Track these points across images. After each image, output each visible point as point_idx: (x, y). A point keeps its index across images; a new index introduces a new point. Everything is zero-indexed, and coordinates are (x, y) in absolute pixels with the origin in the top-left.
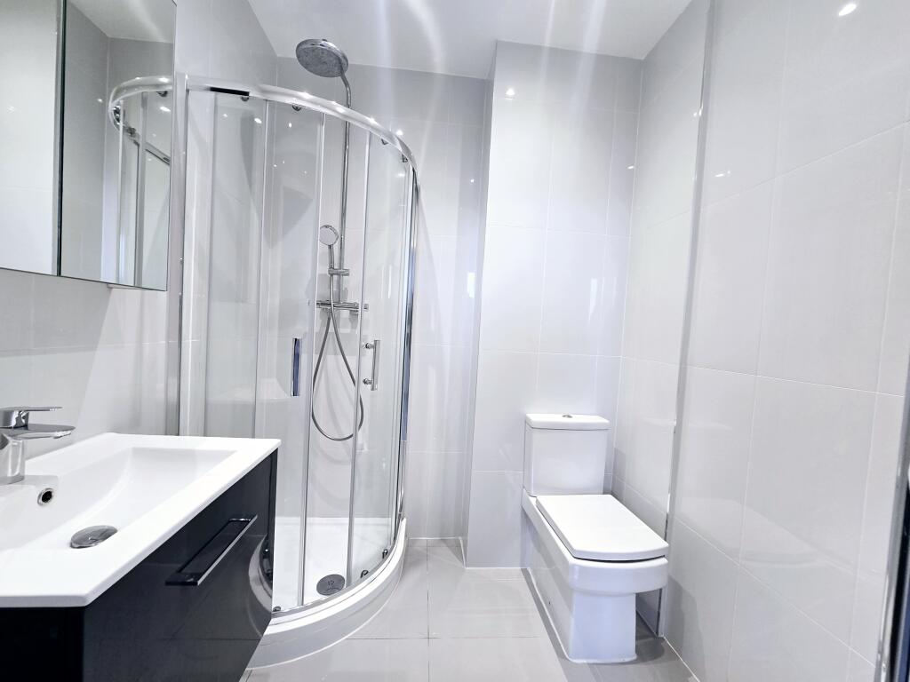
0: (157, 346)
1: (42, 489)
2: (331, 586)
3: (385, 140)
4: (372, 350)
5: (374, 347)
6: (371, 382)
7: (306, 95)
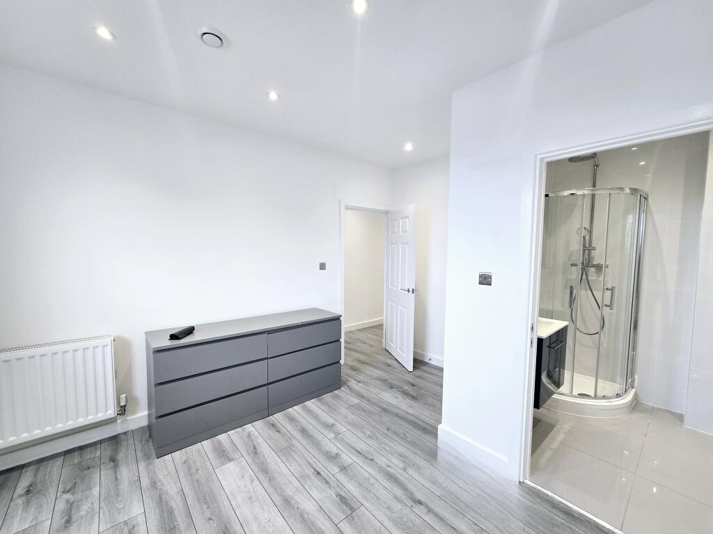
4: (610, 291)
5: (612, 289)
6: (610, 306)
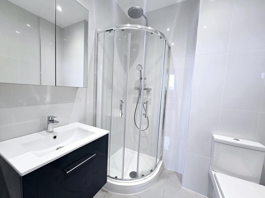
0: (91, 101)
1: (54, 135)
2: (134, 175)
3: (152, 32)
7: (128, 25)
